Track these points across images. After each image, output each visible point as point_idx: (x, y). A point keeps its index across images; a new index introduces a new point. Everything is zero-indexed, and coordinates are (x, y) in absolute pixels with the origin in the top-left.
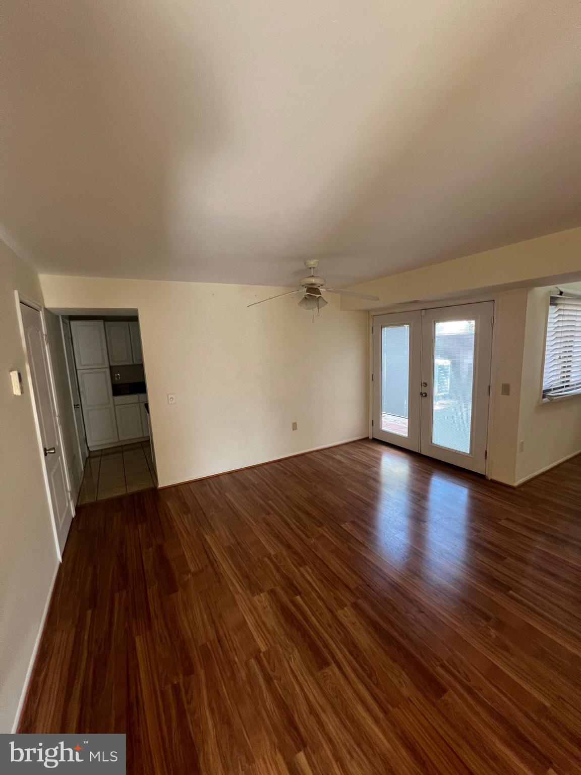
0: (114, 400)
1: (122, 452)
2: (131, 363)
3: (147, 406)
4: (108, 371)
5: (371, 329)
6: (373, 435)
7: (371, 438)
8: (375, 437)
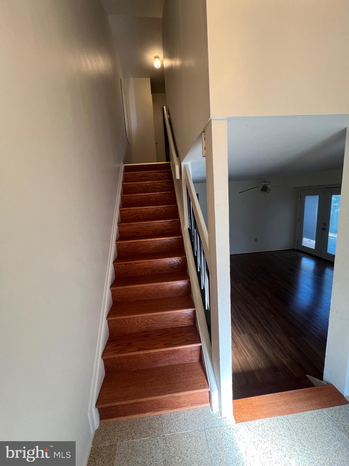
5: (300, 196)
6: (297, 248)
7: (296, 249)
8: (298, 249)
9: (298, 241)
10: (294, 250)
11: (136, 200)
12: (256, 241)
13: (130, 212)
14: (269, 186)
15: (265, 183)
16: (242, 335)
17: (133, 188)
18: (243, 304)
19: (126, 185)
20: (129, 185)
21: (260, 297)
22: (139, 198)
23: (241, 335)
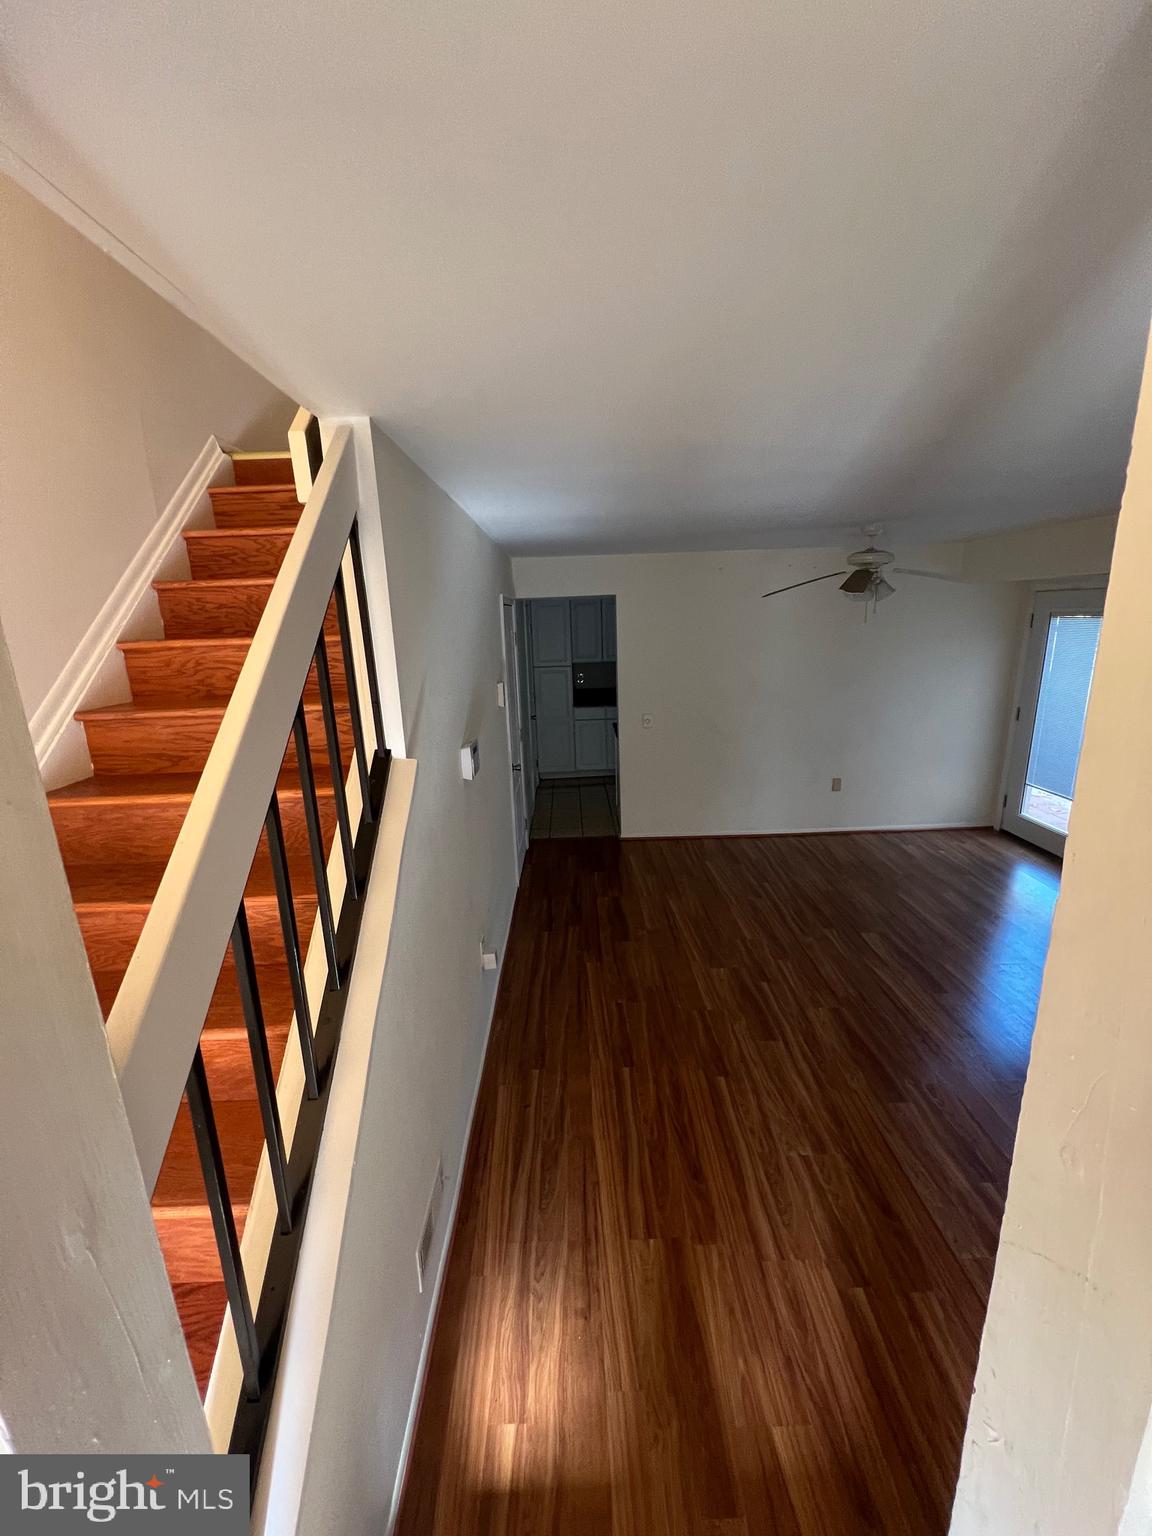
0: (574, 713)
1: (579, 786)
2: (598, 660)
3: (615, 726)
4: (569, 670)
5: (1029, 617)
6: (1002, 823)
7: (997, 828)
8: (1005, 829)
9: (1006, 797)
10: (987, 831)
11: (221, 606)
12: (839, 790)
13: (168, 664)
14: (886, 573)
15: (870, 558)
16: (638, 1244)
17: (235, 554)
18: (701, 1073)
19: (206, 542)
20: (219, 543)
21: (786, 1044)
22: (235, 597)
23: (630, 1244)
